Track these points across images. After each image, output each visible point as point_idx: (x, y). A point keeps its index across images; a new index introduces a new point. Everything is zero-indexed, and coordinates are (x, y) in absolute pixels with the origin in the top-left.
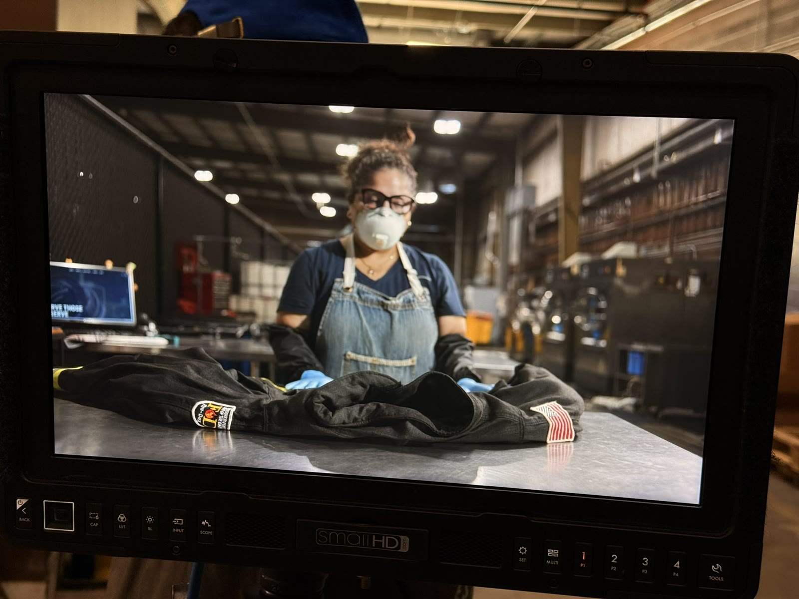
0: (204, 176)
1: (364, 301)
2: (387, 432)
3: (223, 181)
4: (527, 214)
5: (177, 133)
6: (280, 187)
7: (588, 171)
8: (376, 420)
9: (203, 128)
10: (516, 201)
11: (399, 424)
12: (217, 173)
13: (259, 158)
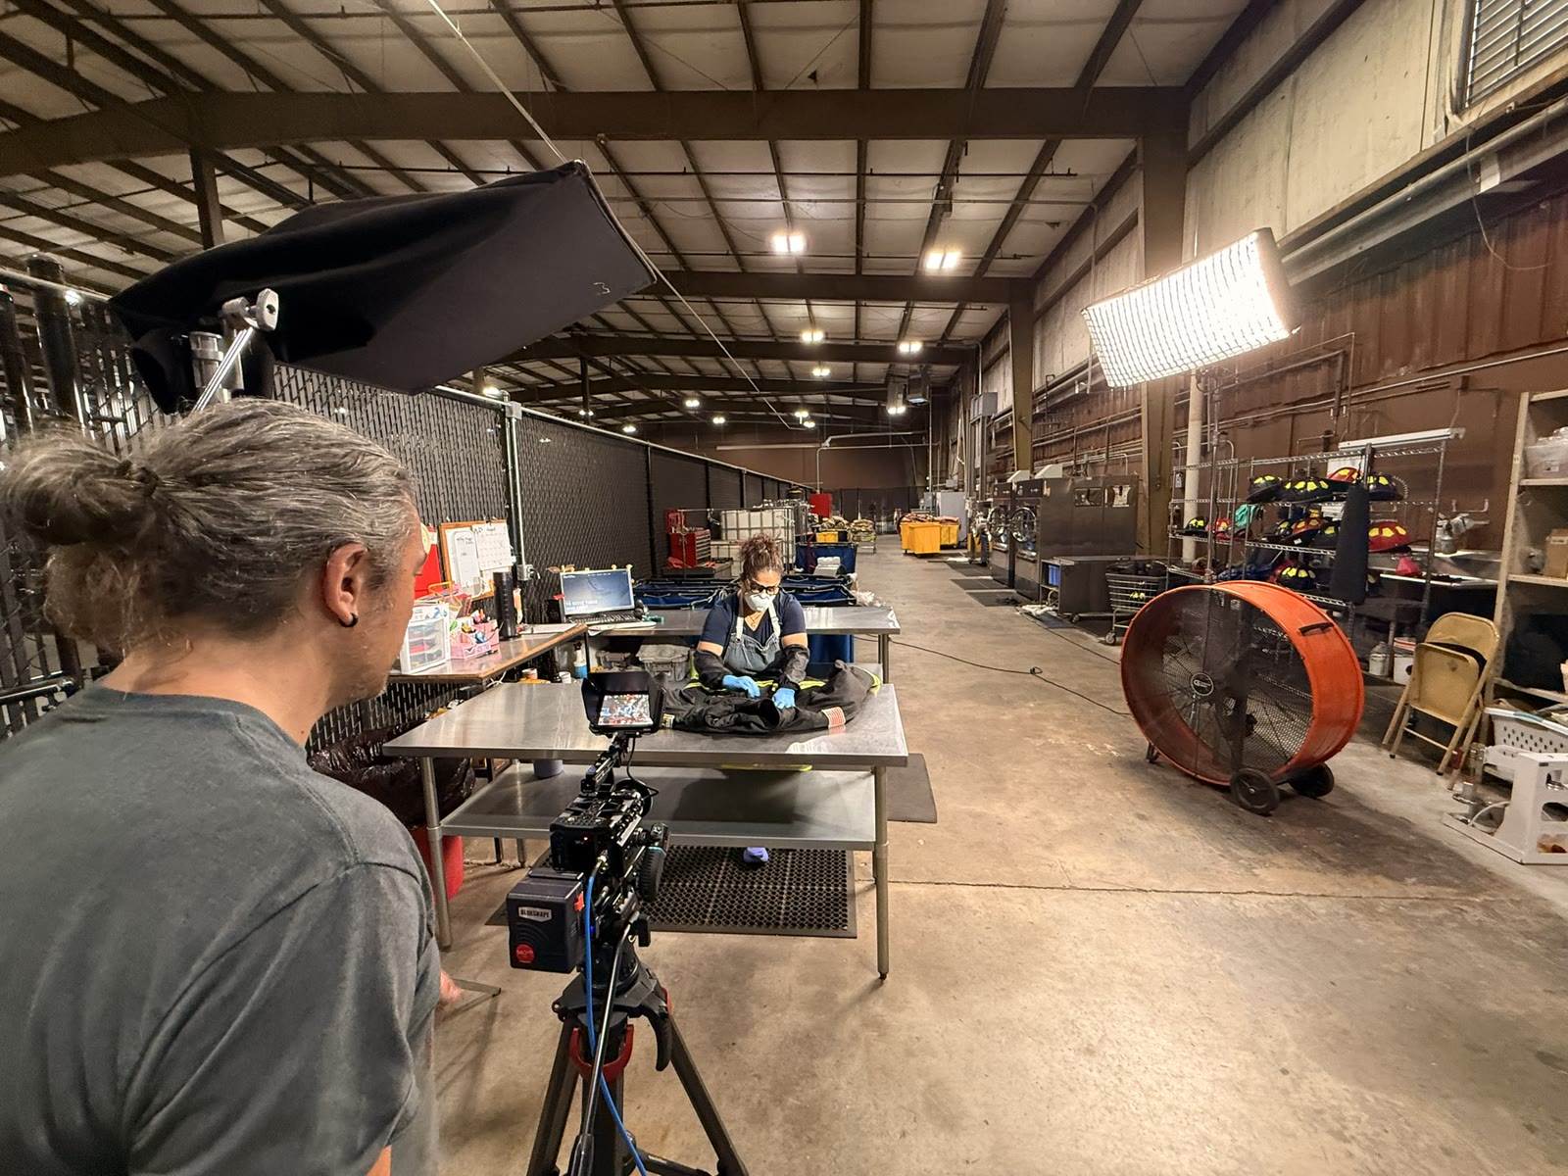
0: (692, 404)
1: (748, 647)
2: (742, 728)
3: (710, 406)
4: (987, 419)
5: (668, 369)
6: (763, 406)
7: (1037, 384)
8: (738, 722)
9: (688, 362)
10: (978, 409)
11: (747, 724)
12: (703, 399)
13: (742, 384)
